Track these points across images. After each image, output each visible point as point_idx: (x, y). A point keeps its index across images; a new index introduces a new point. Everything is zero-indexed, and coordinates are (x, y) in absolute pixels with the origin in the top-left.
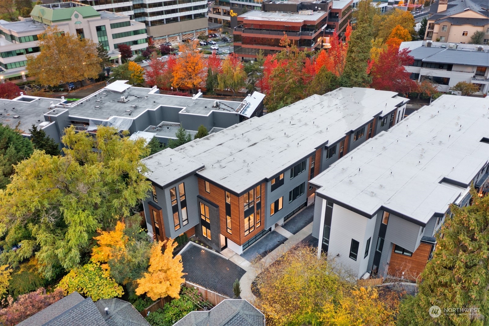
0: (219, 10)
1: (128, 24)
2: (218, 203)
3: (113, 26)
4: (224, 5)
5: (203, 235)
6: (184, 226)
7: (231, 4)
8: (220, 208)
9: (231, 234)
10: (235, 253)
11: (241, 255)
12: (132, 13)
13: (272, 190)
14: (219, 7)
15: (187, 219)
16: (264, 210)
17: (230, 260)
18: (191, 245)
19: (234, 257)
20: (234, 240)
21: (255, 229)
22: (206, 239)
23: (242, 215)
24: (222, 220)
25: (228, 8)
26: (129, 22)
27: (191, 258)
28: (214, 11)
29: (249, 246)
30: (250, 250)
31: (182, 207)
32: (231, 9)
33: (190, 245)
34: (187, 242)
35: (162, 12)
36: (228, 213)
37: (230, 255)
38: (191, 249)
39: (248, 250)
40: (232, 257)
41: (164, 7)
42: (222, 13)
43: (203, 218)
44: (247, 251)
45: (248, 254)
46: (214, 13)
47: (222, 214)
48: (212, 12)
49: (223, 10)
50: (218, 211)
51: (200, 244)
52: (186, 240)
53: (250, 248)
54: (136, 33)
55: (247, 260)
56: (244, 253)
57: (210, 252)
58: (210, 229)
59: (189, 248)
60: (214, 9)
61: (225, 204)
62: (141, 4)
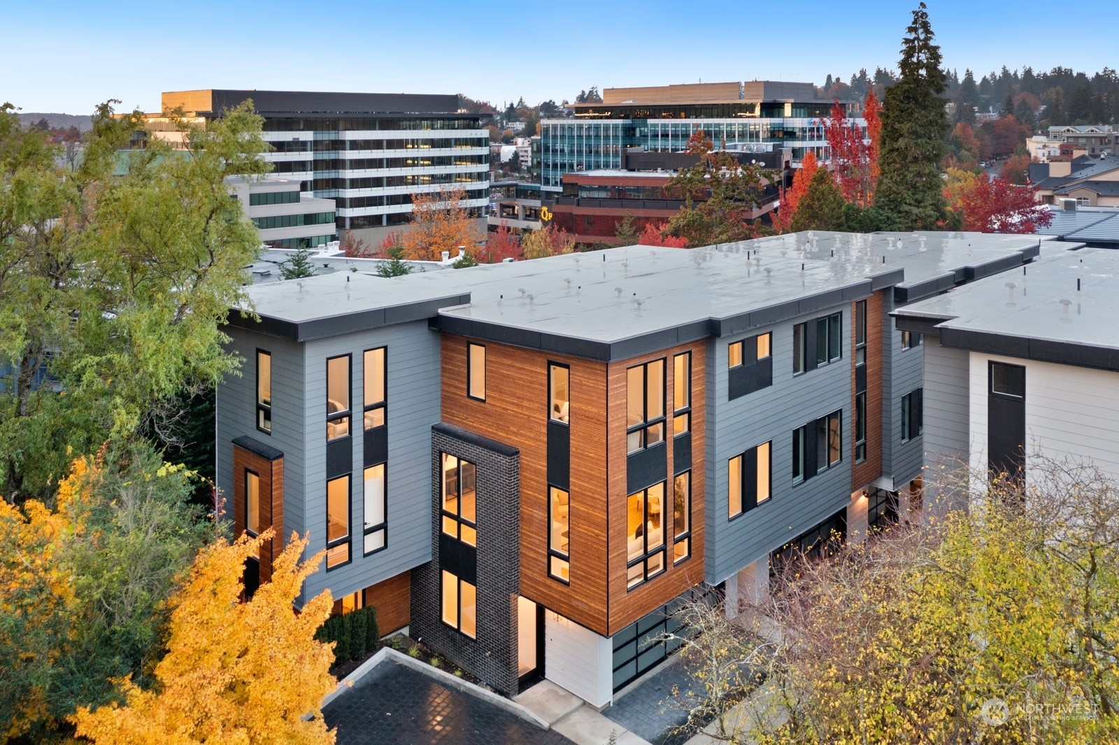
0: (514, 208)
1: (294, 198)
2: (516, 434)
3: (256, 199)
4: (526, 197)
5: (445, 619)
6: (365, 555)
7: (543, 195)
8: (524, 459)
9: (567, 584)
10: (577, 703)
11: (606, 712)
12: (309, 176)
13: (733, 394)
14: (516, 202)
15: (383, 527)
16: (702, 485)
17: (558, 729)
18: (389, 662)
19: (575, 718)
20: (581, 613)
21: (671, 567)
22: (453, 640)
23: (619, 476)
24: (530, 520)
25: (536, 203)
26: (297, 193)
27: (383, 714)
28: (502, 211)
29: (638, 675)
30: (643, 691)
31: (369, 462)
32: (543, 204)
33: (383, 664)
34: (372, 650)
35: (381, 161)
36: (559, 475)
37: (558, 709)
38: (386, 677)
39: (636, 690)
40: (565, 717)
41: (385, 151)
42: (521, 215)
43: (449, 528)
44: (632, 696)
45: (638, 707)
46: (502, 216)
47: (531, 488)
48: (498, 215)
49: (524, 207)
50: (515, 471)
51: (428, 661)
52: (368, 639)
53: (642, 686)
54: (310, 219)
55: (636, 732)
56: (619, 703)
57: (467, 697)
58: (473, 581)
59: (376, 676)
60: (503, 207)
61: (544, 430)
62: (333, 160)
